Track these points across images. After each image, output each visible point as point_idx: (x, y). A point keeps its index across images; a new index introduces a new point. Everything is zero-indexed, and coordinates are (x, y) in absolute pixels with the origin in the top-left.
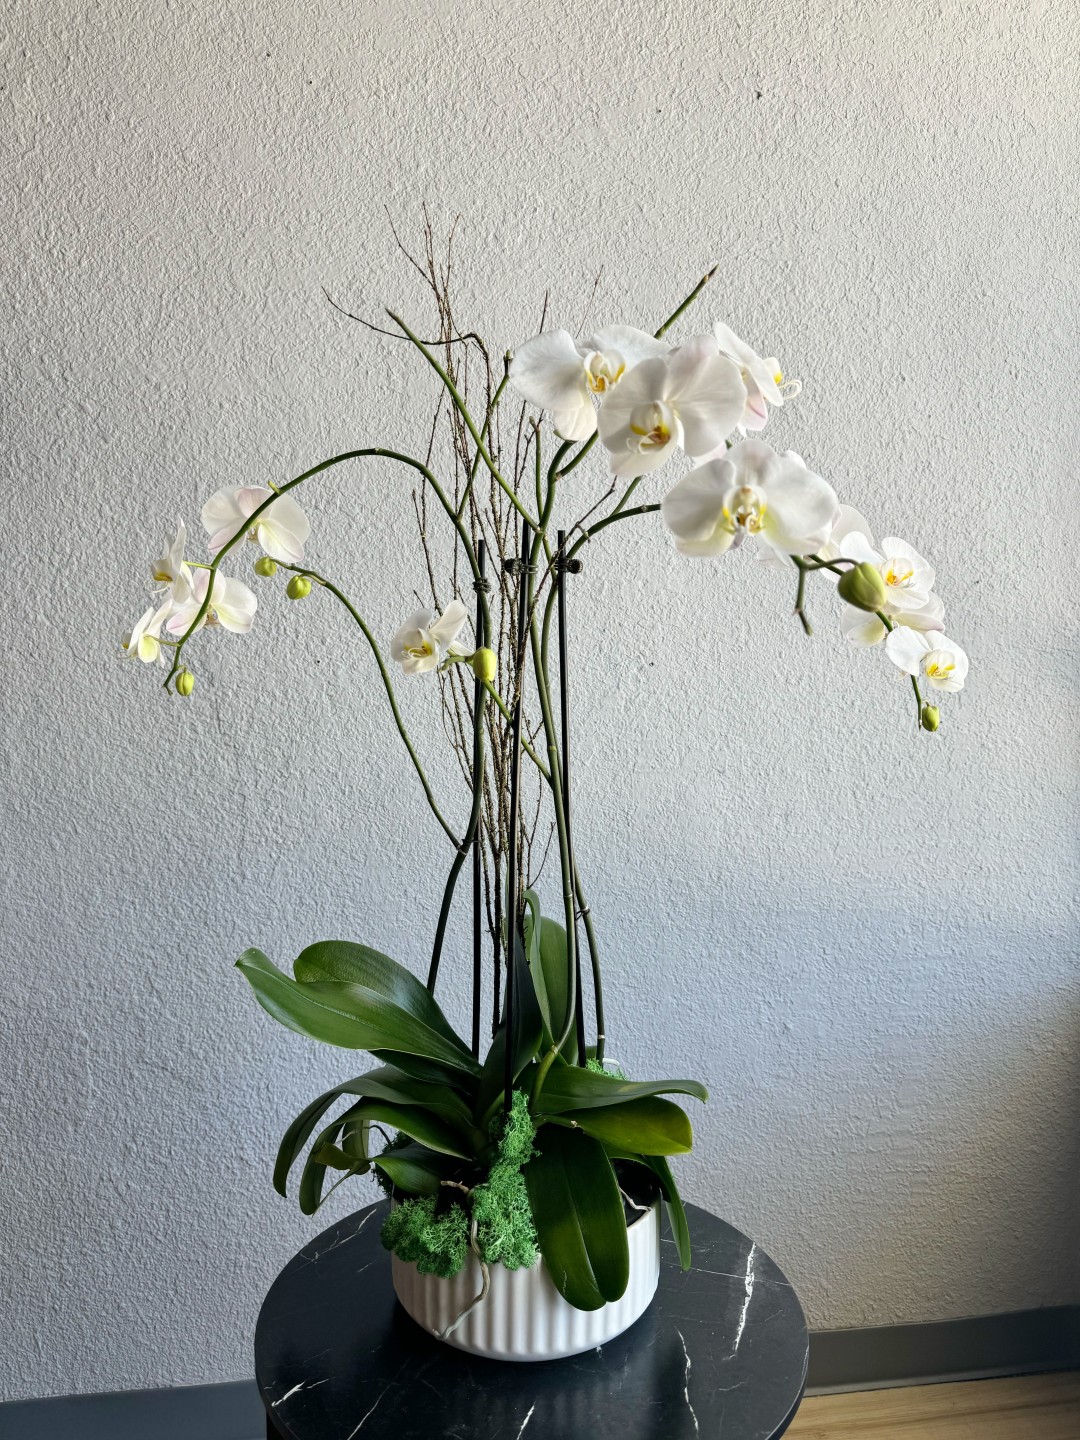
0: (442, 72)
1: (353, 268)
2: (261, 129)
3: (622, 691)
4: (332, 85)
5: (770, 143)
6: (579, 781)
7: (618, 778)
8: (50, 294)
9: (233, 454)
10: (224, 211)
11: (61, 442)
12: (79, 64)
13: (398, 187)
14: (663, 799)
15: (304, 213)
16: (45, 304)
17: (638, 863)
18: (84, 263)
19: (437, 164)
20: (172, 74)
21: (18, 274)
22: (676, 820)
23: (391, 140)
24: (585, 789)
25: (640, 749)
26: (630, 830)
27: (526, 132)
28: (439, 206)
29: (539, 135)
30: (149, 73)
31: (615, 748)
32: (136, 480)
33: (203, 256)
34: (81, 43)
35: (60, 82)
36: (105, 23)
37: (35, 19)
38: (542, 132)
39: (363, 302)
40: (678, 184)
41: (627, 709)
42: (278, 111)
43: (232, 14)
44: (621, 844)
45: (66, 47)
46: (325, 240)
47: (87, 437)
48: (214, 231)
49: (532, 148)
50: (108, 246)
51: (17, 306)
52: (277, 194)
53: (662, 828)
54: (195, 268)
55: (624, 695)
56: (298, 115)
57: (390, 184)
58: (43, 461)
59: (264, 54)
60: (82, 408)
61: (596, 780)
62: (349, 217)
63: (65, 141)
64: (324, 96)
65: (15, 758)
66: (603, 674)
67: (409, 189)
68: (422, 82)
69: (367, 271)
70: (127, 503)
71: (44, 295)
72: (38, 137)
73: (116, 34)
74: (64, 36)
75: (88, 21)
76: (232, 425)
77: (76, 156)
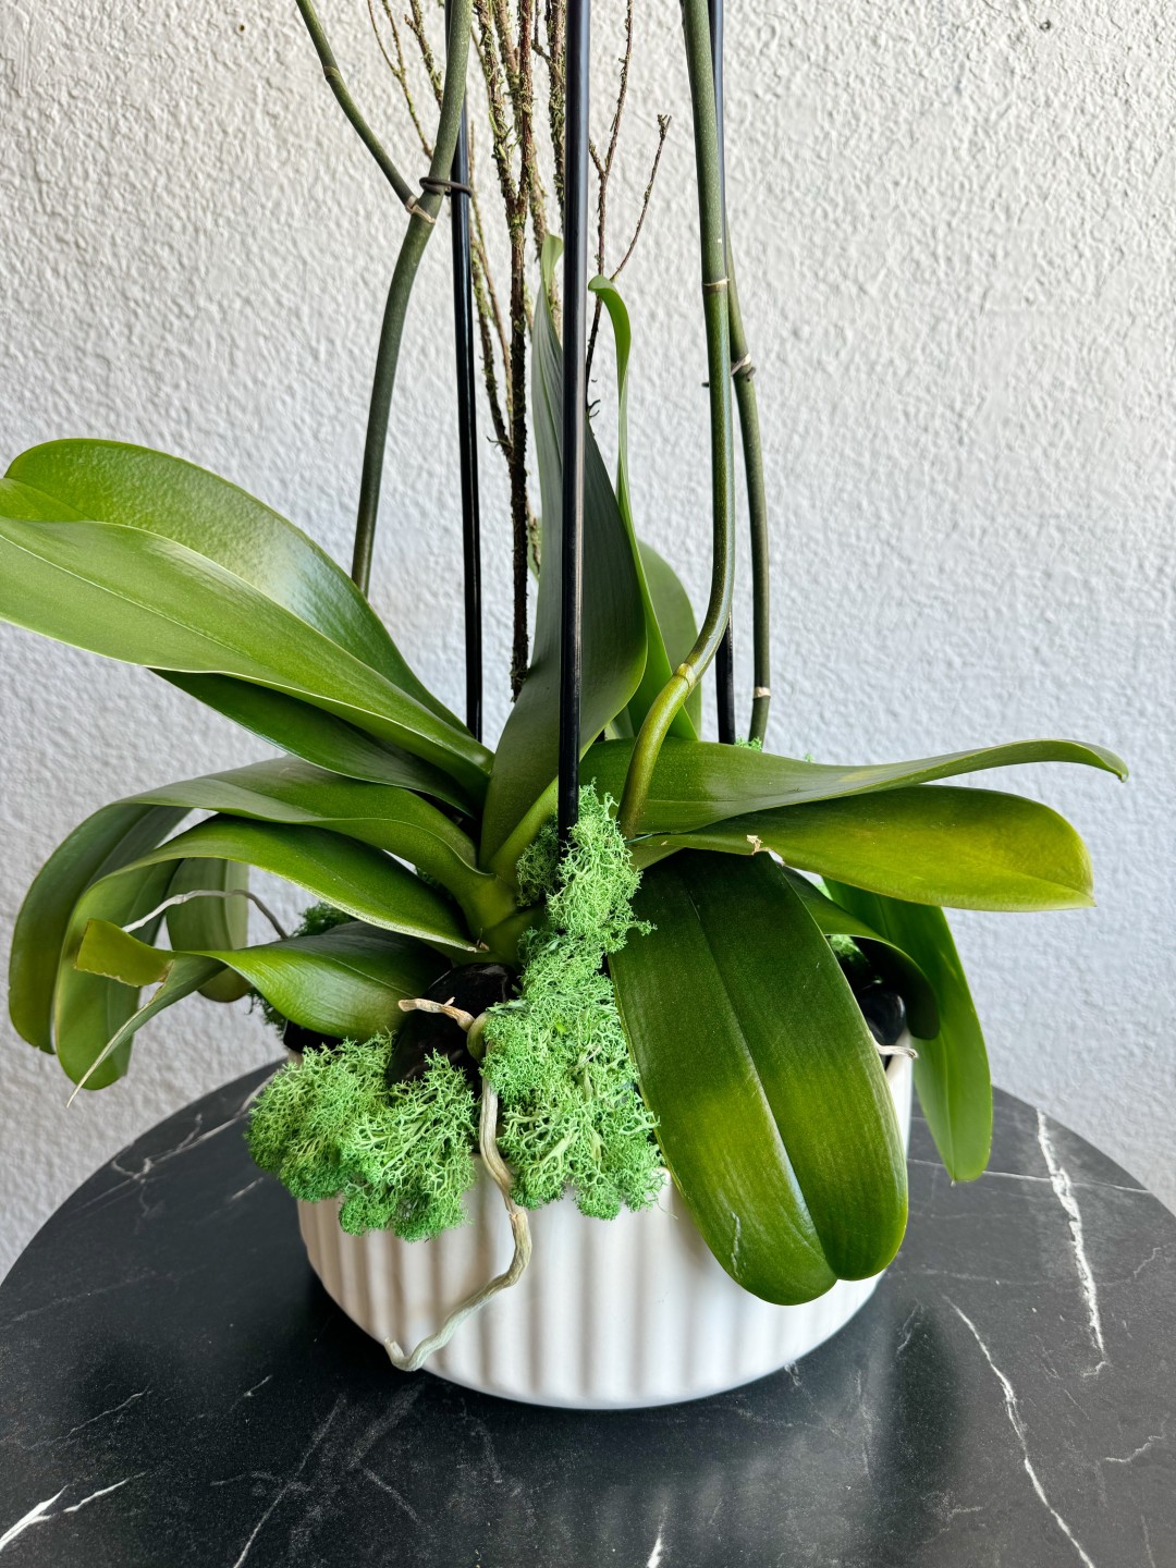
3: (966, 100)
6: (849, 334)
7: (943, 326)
14: (1046, 380)
17: (978, 532)
22: (1075, 432)
24: (865, 354)
25: (1000, 254)
26: (964, 455)
31: (940, 250)
41: (976, 148)
44: (940, 487)
53: (1037, 453)
55: (972, 111)
61: (890, 331)
66: (922, 53)
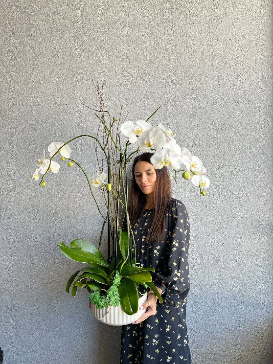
0: (93, 98)
1: (76, 143)
2: (57, 116)
4: (71, 104)
5: (169, 103)
8: (18, 153)
9: (52, 183)
10: (50, 133)
11: (20, 183)
12: (23, 107)
13: (85, 124)
15: (66, 132)
16: (17, 155)
18: (24, 147)
19: (93, 118)
20: (40, 107)
21: (12, 150)
23: (83, 114)
27: (112, 109)
28: (94, 127)
29: (115, 109)
30: (36, 107)
32: (34, 190)
33: (46, 143)
34: (23, 103)
35: (19, 111)
36: (27, 99)
37: (15, 100)
38: (115, 108)
39: (78, 149)
40: (147, 116)
42: (60, 111)
43: (51, 93)
45: (21, 104)
46: (70, 137)
47: (25, 182)
48: (48, 137)
49: (113, 112)
50: (28, 143)
51: (12, 156)
52: (60, 129)
54: (45, 145)
56: (64, 112)
57: (83, 124)
58: (17, 187)
59: (57, 100)
60: (24, 176)
62: (75, 132)
63: (20, 123)
64: (69, 107)
65: (12, 248)
67: (87, 124)
68: (89, 101)
69: (79, 143)
70: (32, 195)
71: (17, 153)
72: (16, 123)
73: (29, 100)
74: (20, 102)
75: (24, 99)
76: (52, 177)
77: (22, 125)
